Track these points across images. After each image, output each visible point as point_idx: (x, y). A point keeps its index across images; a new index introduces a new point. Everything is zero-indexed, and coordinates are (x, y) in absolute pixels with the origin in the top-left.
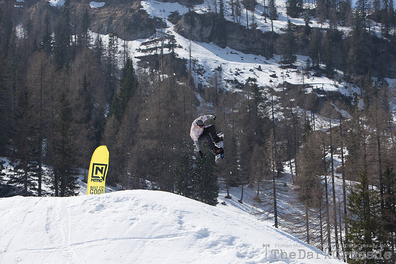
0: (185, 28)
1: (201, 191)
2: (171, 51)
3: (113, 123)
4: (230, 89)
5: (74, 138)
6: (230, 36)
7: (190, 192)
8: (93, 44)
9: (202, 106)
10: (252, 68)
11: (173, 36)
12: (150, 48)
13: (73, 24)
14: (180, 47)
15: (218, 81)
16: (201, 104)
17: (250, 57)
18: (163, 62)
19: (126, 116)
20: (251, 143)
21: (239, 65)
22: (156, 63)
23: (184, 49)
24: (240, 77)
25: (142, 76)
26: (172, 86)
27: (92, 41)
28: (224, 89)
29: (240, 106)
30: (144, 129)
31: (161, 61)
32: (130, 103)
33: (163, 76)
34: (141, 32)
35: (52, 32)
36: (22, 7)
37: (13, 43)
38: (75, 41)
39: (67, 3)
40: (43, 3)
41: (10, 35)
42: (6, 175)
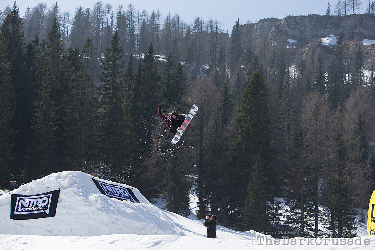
5: (351, 178)
8: (367, 82)
13: (346, 63)
27: (366, 79)
35: (325, 71)
36: (295, 47)
37: (287, 84)
38: (349, 80)
39: (339, 42)
40: (315, 43)
41: (284, 76)
42: (283, 215)
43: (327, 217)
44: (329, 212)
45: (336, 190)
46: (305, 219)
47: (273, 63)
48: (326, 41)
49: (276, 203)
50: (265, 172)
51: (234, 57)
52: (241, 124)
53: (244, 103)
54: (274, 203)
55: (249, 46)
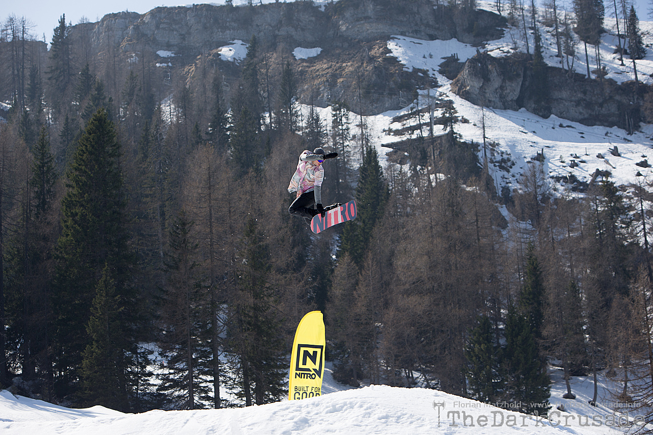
0: (472, 84)
1: (518, 387)
2: (448, 129)
3: (348, 270)
4: (562, 194)
5: (276, 301)
6: (556, 94)
7: (496, 389)
8: (304, 126)
9: (511, 229)
10: (602, 152)
11: (451, 102)
12: (409, 126)
13: (264, 92)
14: (465, 121)
15: (538, 181)
16: (508, 225)
17: (596, 131)
18: (434, 150)
19: (370, 255)
20: (606, 293)
21: (576, 147)
22: (421, 154)
23: (473, 124)
24: (580, 169)
25: (397, 180)
26: (453, 195)
27: (302, 121)
28: (552, 195)
29: (582, 223)
30: (405, 277)
31: (430, 149)
32: (376, 230)
33: (436, 175)
34: (391, 98)
35: (227, 108)
36: (170, 64)
37: (157, 132)
38: (271, 123)
39: (251, 54)
40: (208, 57)
41: (151, 118)
42: (154, 375)
43: (235, 374)
44: (239, 365)
45: (249, 323)
46: (196, 380)
47: (131, 94)
48: (227, 52)
49: (142, 352)
50: (119, 296)
51: (59, 85)
52: (72, 209)
53: (76, 169)
54: (137, 353)
55: (86, 65)
